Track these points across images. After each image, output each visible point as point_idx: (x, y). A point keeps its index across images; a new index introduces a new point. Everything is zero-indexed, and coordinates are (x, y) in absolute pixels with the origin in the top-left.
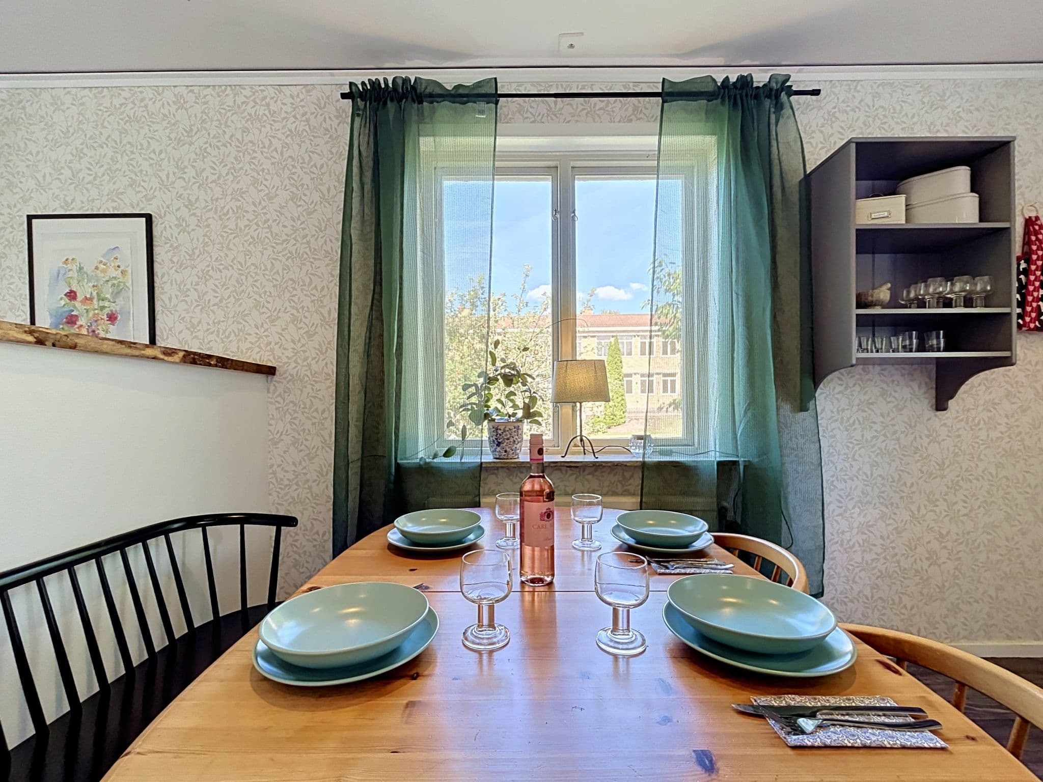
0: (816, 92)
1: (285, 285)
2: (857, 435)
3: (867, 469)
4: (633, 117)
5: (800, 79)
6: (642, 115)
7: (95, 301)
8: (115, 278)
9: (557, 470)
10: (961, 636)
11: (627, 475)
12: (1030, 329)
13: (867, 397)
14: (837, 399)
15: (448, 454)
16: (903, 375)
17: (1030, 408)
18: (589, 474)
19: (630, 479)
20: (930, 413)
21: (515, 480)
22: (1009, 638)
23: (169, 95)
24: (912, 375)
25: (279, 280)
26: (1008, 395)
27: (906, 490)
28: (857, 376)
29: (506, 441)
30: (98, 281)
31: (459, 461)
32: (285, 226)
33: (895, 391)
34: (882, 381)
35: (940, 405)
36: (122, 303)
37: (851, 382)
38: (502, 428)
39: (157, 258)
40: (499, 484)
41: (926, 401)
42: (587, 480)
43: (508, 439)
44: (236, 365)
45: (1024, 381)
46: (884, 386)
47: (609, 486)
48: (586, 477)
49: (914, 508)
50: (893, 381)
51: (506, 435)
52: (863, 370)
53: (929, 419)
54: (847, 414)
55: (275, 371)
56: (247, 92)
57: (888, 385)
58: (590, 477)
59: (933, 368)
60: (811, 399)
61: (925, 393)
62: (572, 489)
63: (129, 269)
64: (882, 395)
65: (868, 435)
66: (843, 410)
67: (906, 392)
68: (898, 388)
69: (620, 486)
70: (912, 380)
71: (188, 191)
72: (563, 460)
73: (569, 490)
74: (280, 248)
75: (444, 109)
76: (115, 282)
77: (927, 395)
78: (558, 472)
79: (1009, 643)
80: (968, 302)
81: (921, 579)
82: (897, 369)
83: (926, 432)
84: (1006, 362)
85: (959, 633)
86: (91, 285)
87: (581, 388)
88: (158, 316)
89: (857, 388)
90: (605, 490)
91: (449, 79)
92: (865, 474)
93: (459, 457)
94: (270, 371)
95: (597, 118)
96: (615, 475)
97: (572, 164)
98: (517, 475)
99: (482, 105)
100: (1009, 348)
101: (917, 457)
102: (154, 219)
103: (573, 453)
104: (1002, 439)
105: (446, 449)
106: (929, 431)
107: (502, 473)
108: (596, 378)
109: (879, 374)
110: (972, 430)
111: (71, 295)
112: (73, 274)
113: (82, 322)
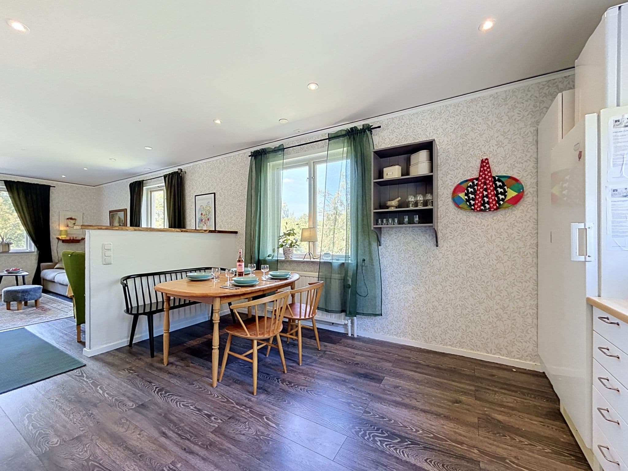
0: (380, 127)
2: (403, 255)
3: (406, 269)
7: (205, 215)
8: (209, 209)
10: (448, 344)
12: (477, 211)
13: (407, 241)
14: (394, 241)
15: (269, 256)
16: (422, 232)
17: (484, 246)
20: (434, 247)
22: (472, 349)
23: (218, 161)
24: (426, 232)
26: (473, 240)
27: (423, 279)
28: (403, 232)
31: (272, 259)
33: (419, 238)
34: (413, 234)
35: (437, 245)
36: (210, 215)
37: (400, 235)
39: (216, 204)
40: (287, 267)
41: (432, 243)
44: (224, 232)
45: (481, 234)
46: (414, 236)
50: (418, 234)
52: (405, 230)
53: (434, 250)
54: (399, 247)
56: (232, 157)
57: (415, 236)
61: (431, 239)
63: (211, 207)
64: (413, 240)
65: (407, 256)
66: (397, 246)
67: (423, 239)
68: (420, 237)
70: (426, 234)
71: (221, 186)
75: (271, 155)
77: (433, 240)
79: (472, 351)
81: (430, 317)
82: (419, 229)
83: (432, 256)
85: (447, 343)
86: (205, 211)
88: (216, 219)
89: (403, 237)
91: (272, 146)
92: (406, 271)
93: (272, 257)
94: (236, 233)
99: (280, 152)
101: (428, 266)
102: (215, 194)
103: (306, 258)
104: (469, 260)
106: (434, 255)
107: (288, 263)
109: (412, 231)
110: (454, 255)
111: (202, 214)
112: (202, 209)
113: (203, 221)
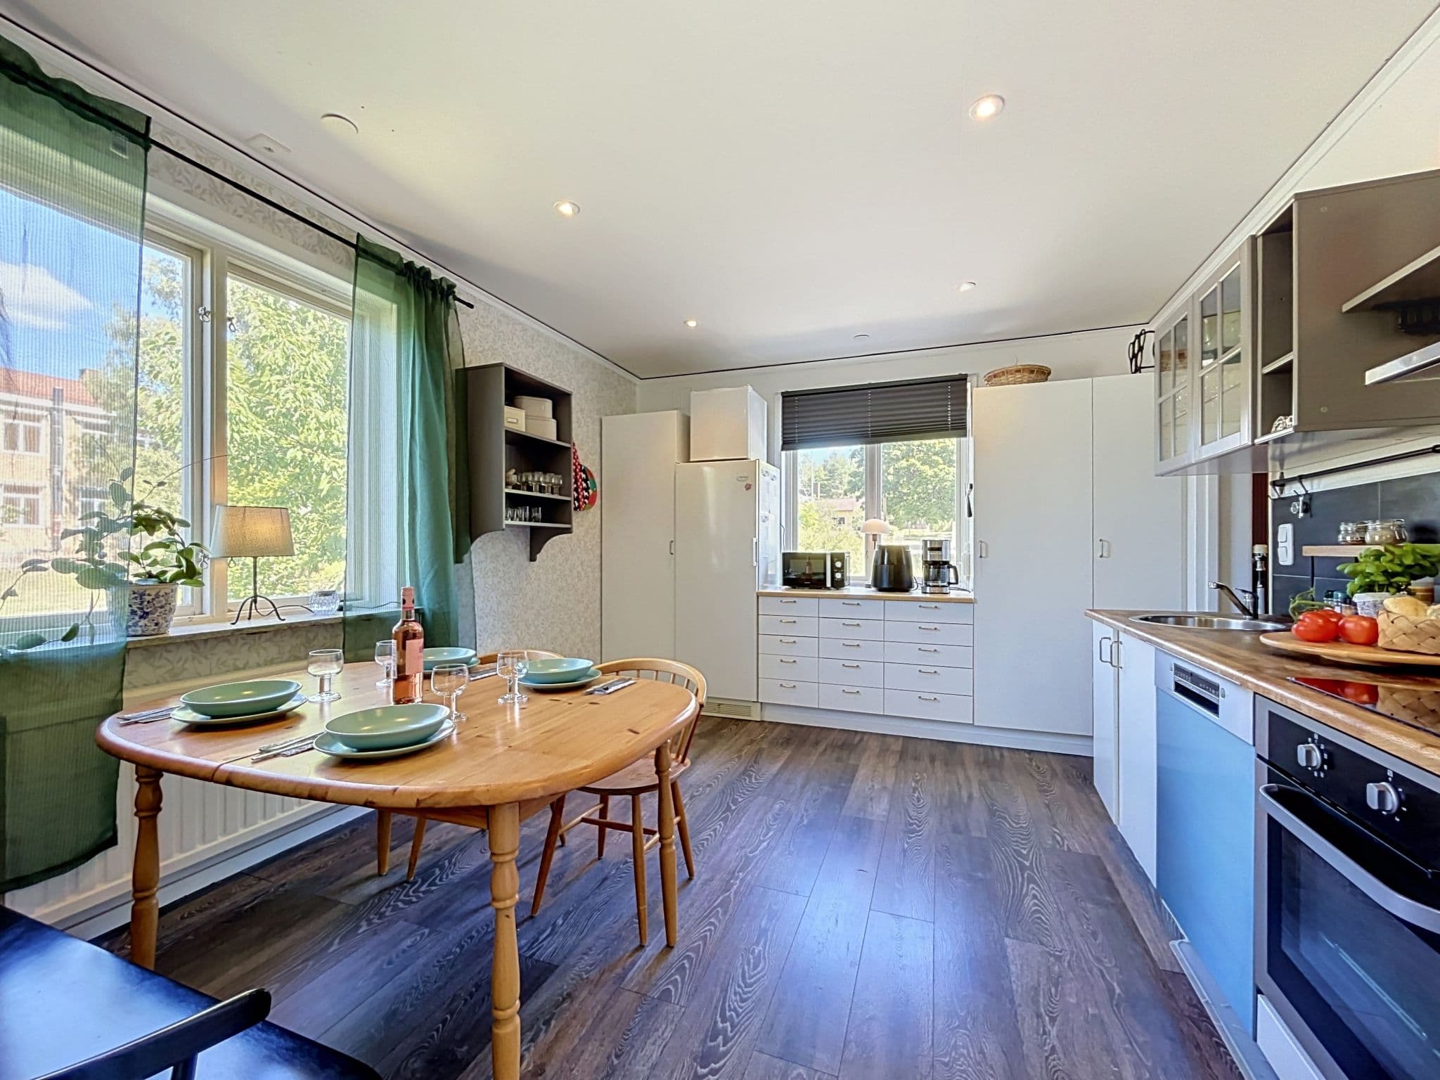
0: (471, 306)
2: (490, 581)
3: (495, 607)
4: (317, 248)
5: (463, 290)
6: (326, 251)
9: (224, 641)
11: (311, 636)
13: (495, 551)
14: (482, 552)
15: (70, 635)
16: (516, 537)
17: (569, 559)
18: (266, 641)
19: (314, 640)
20: (527, 563)
21: (157, 664)
24: (520, 537)
26: (561, 550)
29: (159, 610)
31: (88, 644)
33: (510, 547)
34: (504, 539)
35: (533, 558)
37: (487, 540)
38: (153, 593)
41: (526, 555)
42: (265, 649)
43: (162, 607)
46: (505, 543)
47: (290, 651)
48: (264, 645)
49: (519, 633)
50: (509, 540)
51: (159, 602)
53: (527, 567)
54: (484, 564)
58: (268, 644)
59: (528, 530)
60: (466, 553)
61: (525, 548)
62: (245, 661)
64: (503, 550)
65: (496, 580)
66: (482, 562)
68: (511, 545)
69: (302, 648)
70: (520, 541)
72: (234, 627)
73: (240, 664)
77: (526, 550)
78: (225, 644)
80: (542, 489)
82: (515, 533)
84: (568, 531)
87: (266, 540)
89: (490, 544)
90: (286, 656)
92: (494, 611)
93: (88, 638)
95: (276, 230)
96: (297, 638)
97: (230, 259)
98: (161, 656)
99: (122, 139)
100: (570, 523)
101: (520, 595)
104: (558, 580)
105: (68, 628)
106: (526, 574)
107: (134, 657)
108: (283, 529)
110: (547, 574)
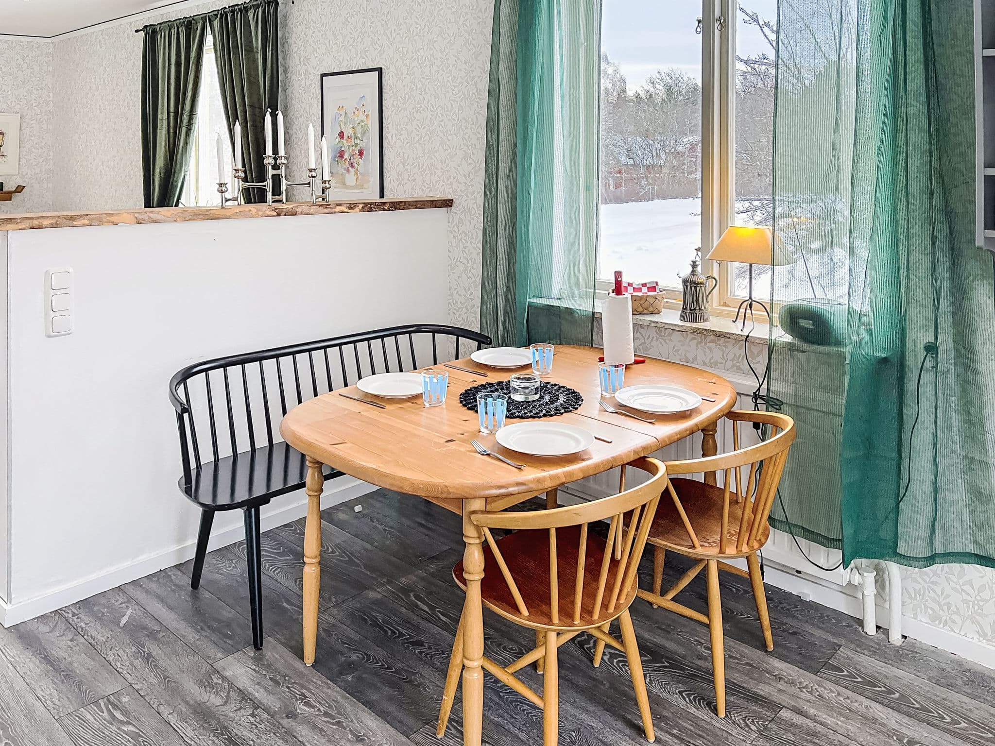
1: (460, 124)
7: (353, 139)
8: (363, 121)
11: (755, 350)
19: (758, 356)
25: (456, 119)
30: (354, 124)
32: (460, 70)
36: (366, 141)
44: (409, 205)
47: (733, 360)
55: (452, 203)
62: (693, 355)
63: (370, 113)
69: (746, 362)
71: (402, 45)
73: (690, 357)
74: (457, 90)
76: (363, 124)
78: (678, 335)
86: (351, 126)
90: (730, 364)
94: (447, 204)
102: (383, 71)
111: (341, 135)
112: (342, 118)
113: (346, 156)
